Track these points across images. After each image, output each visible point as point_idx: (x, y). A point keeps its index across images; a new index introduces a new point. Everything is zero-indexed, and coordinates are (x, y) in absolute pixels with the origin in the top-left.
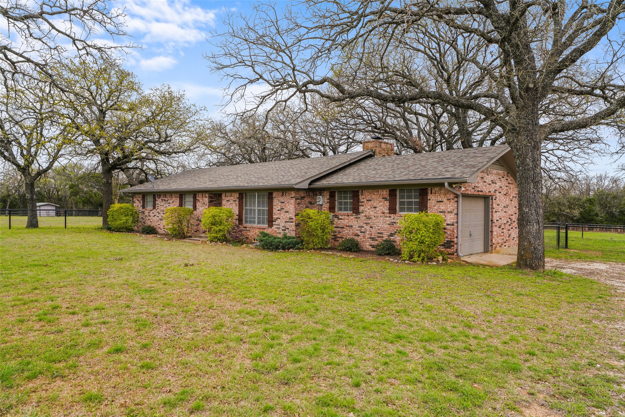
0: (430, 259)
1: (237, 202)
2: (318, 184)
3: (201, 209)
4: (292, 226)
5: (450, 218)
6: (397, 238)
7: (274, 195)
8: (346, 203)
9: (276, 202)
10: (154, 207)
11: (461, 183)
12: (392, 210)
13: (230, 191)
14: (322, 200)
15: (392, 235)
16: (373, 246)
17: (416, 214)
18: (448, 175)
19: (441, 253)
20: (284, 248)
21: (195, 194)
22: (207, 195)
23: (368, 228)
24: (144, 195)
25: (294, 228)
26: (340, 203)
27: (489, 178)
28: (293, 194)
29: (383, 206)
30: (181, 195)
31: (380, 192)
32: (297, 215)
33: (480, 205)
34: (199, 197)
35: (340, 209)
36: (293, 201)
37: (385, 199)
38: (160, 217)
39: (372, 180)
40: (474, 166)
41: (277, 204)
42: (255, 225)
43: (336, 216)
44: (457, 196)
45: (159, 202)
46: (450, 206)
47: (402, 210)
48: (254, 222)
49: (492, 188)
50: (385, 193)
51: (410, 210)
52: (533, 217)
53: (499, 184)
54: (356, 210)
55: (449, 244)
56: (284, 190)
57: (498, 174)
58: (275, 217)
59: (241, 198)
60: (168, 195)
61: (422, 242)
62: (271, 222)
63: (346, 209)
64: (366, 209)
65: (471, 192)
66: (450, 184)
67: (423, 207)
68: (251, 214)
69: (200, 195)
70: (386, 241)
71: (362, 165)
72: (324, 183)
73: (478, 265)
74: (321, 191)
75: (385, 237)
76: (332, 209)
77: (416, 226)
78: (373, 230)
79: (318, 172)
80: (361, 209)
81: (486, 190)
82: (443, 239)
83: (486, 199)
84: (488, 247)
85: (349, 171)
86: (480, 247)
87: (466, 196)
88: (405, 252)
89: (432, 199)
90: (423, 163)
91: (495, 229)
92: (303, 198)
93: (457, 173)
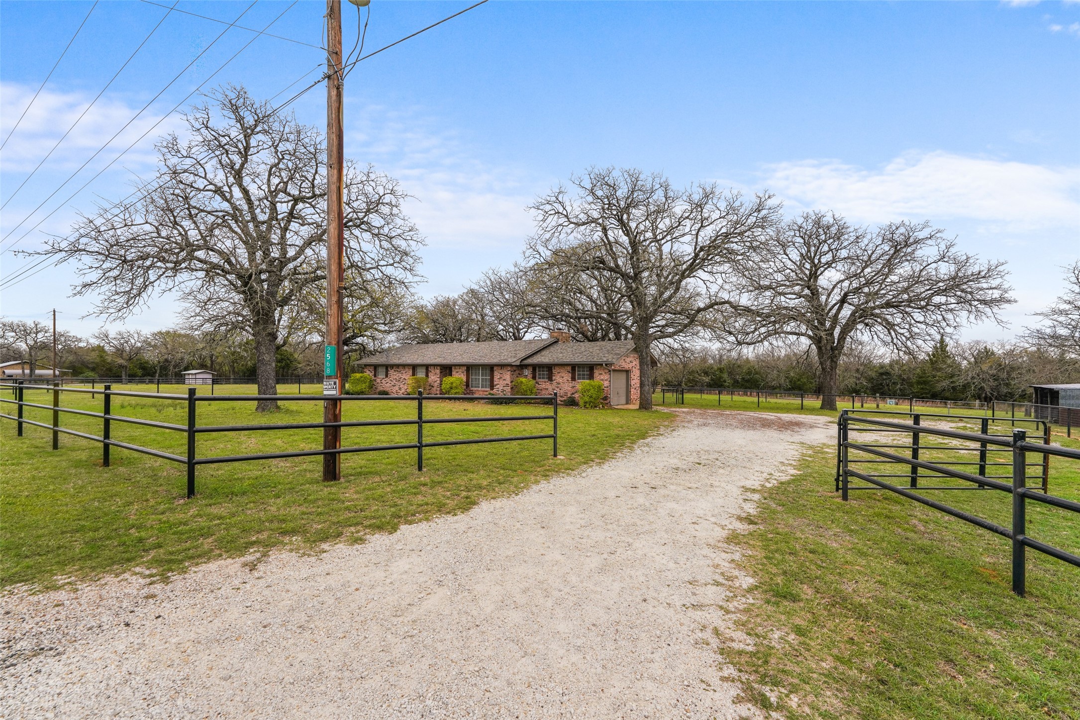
0: (596, 407)
1: (465, 373)
2: (526, 362)
3: (433, 378)
4: (508, 389)
5: (606, 384)
6: (576, 396)
7: (495, 368)
8: (543, 374)
9: (496, 373)
10: (387, 376)
11: (611, 364)
12: (573, 379)
13: (460, 365)
14: (527, 372)
15: (573, 394)
16: (561, 401)
17: (588, 381)
18: (605, 359)
19: (602, 403)
20: (506, 403)
21: (427, 367)
22: (439, 368)
23: (558, 390)
24: (376, 367)
25: (510, 390)
26: (539, 374)
27: (628, 360)
28: (509, 369)
29: (568, 376)
30: (414, 367)
31: (566, 367)
32: (512, 382)
33: (623, 376)
34: (431, 369)
35: (540, 378)
36: (509, 373)
37: (569, 372)
38: (393, 384)
39: (561, 360)
40: (619, 354)
41: (497, 375)
42: (480, 389)
43: (537, 383)
44: (610, 371)
45: (391, 372)
46: (606, 377)
47: (579, 379)
48: (479, 387)
49: (630, 366)
50: (569, 368)
51: (584, 379)
52: (646, 383)
53: (634, 363)
54: (550, 379)
55: (605, 398)
56: (502, 366)
57: (634, 357)
58: (495, 383)
59: (468, 371)
60: (401, 367)
61: (591, 397)
62: (492, 387)
63: (543, 378)
64: (557, 378)
65: (618, 368)
66: (606, 365)
67: (591, 377)
68: (476, 381)
69: (432, 367)
70: (570, 397)
71: (552, 349)
72: (529, 361)
73: (621, 409)
74: (526, 366)
75: (569, 395)
76: (534, 378)
77: (588, 388)
78: (562, 391)
79: (524, 354)
80: (554, 378)
81: (627, 366)
82: (602, 395)
83: (627, 372)
84: (628, 401)
85: (543, 353)
86: (623, 401)
87: (614, 371)
88: (581, 403)
89: (596, 372)
90: (591, 350)
91: (632, 390)
92: (515, 371)
93: (609, 358)
